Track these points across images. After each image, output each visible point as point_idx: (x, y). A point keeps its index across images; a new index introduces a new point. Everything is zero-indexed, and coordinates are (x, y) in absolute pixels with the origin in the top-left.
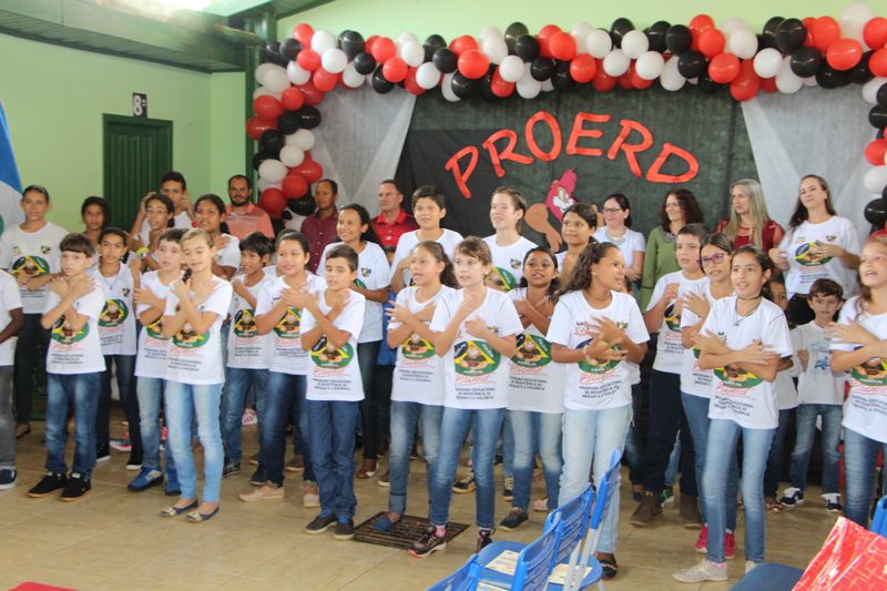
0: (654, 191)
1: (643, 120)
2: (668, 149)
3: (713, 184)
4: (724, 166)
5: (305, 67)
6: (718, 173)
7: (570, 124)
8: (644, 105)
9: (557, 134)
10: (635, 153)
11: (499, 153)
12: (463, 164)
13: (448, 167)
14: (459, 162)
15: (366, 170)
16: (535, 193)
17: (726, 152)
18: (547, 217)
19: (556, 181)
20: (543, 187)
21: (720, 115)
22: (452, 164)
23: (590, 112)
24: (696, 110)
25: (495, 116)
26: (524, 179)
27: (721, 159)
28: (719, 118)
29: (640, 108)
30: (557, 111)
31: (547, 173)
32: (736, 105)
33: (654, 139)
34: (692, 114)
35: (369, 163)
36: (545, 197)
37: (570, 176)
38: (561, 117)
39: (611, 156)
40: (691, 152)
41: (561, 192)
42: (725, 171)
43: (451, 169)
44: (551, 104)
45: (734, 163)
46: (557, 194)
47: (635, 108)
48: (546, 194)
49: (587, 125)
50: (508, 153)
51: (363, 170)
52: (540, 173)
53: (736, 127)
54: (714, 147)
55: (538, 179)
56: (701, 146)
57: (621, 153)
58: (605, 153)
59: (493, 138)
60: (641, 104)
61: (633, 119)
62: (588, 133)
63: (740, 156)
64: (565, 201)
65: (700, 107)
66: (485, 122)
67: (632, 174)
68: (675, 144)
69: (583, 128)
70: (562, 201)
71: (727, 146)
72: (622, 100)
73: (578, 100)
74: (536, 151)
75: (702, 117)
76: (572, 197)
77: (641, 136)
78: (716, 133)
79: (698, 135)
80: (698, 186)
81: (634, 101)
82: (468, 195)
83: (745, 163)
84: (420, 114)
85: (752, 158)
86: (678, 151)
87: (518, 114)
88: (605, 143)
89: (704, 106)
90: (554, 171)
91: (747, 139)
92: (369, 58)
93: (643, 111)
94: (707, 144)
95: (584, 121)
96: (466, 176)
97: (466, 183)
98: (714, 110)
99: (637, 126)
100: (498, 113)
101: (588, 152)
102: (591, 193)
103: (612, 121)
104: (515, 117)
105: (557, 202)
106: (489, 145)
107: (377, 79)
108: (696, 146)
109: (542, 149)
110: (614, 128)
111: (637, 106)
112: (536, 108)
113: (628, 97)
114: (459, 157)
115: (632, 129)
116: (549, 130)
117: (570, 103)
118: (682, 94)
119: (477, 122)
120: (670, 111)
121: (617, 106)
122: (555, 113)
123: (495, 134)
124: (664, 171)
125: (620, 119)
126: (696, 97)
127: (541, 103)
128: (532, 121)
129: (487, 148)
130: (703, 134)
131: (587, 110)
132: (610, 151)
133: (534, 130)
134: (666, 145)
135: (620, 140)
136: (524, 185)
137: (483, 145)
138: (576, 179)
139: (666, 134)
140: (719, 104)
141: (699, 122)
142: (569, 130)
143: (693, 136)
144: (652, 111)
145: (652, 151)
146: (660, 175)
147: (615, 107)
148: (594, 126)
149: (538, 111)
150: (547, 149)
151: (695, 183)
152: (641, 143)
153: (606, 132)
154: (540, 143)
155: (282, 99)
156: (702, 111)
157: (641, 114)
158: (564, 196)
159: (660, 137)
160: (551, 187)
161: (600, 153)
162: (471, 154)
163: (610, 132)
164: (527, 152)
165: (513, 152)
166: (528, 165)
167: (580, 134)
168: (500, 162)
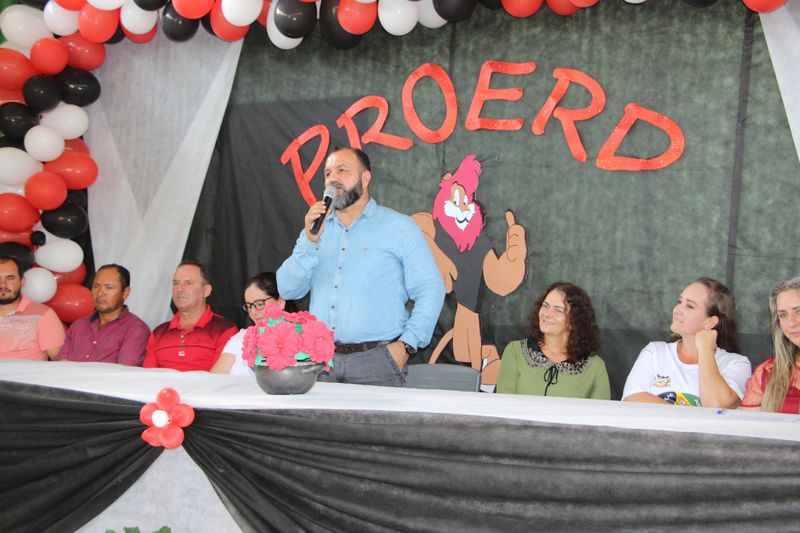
0: (609, 185)
1: (590, 63)
2: (633, 112)
3: (712, 169)
4: (733, 137)
6: (721, 151)
7: (472, 81)
8: (591, 41)
9: (450, 96)
10: (576, 123)
11: (361, 134)
12: (307, 152)
13: (284, 160)
14: (299, 151)
16: (416, 196)
17: (734, 113)
18: (433, 233)
19: (448, 176)
20: (429, 185)
21: (724, 49)
22: (291, 154)
24: (680, 43)
25: (355, 75)
26: (400, 174)
27: (726, 127)
28: (721, 55)
29: (585, 48)
30: (451, 66)
31: (435, 163)
32: (751, 20)
33: (607, 96)
34: (674, 50)
36: (432, 201)
37: (470, 167)
38: (457, 71)
40: (672, 117)
41: (457, 193)
42: (733, 146)
43: (289, 163)
44: (441, 51)
45: (749, 132)
46: (449, 196)
47: (577, 47)
48: (432, 196)
49: (498, 80)
50: (374, 133)
52: (422, 163)
53: (754, 67)
54: (713, 105)
55: (420, 173)
56: (690, 103)
57: (553, 121)
58: (526, 124)
59: (353, 109)
60: (586, 41)
61: (572, 67)
62: (501, 94)
63: (760, 120)
64: (463, 207)
65: (686, 37)
66: (339, 88)
67: (571, 159)
68: (641, 104)
69: (490, 87)
70: (459, 210)
71: (736, 103)
72: (554, 36)
73: (484, 41)
74: (420, 129)
75: (691, 54)
76: (473, 200)
77: (588, 92)
78: (715, 83)
79: (684, 86)
80: (684, 174)
81: (575, 37)
83: (768, 132)
84: (246, 79)
85: (784, 123)
86: (647, 115)
87: (391, 69)
88: (528, 108)
89: (695, 35)
90: (445, 159)
91: (773, 86)
93: (590, 51)
94: (700, 100)
95: (493, 73)
96: (310, 173)
97: (311, 184)
98: (713, 44)
99: (580, 77)
100: (361, 70)
101: (501, 125)
102: (504, 193)
103: (538, 70)
104: (387, 74)
105: (451, 210)
106: (346, 122)
107: (168, 15)
108: (681, 105)
109: (428, 124)
110: (543, 83)
111: (581, 44)
112: (418, 59)
113: (565, 30)
114: (302, 143)
115: (571, 82)
116: (438, 92)
117: (471, 48)
118: (656, 19)
119: (328, 87)
120: (635, 48)
121: (547, 46)
122: (447, 65)
123: (355, 104)
124: (625, 151)
125: (553, 68)
126: (681, 21)
127: (427, 50)
128: (411, 81)
129: (344, 127)
130: (692, 84)
131: (498, 56)
132: (535, 121)
133: (416, 93)
134: (630, 106)
135: (552, 102)
136: (399, 184)
137: (338, 122)
138: (480, 171)
139: (628, 91)
140: (722, 29)
141: (685, 64)
142: (470, 91)
143: (674, 88)
144: (604, 50)
145: (604, 119)
146: (619, 160)
147: (543, 47)
148: (510, 81)
149: (422, 62)
150: (434, 123)
151: (680, 169)
152: (587, 105)
153: (530, 90)
154: (425, 115)
155: (32, 55)
156: (692, 45)
157: (585, 57)
158: (462, 198)
159: (619, 94)
160: (440, 185)
161: (519, 126)
162: (319, 135)
163: (536, 90)
164: (404, 130)
165: (382, 130)
166: (404, 152)
167: (487, 97)
168: (362, 145)
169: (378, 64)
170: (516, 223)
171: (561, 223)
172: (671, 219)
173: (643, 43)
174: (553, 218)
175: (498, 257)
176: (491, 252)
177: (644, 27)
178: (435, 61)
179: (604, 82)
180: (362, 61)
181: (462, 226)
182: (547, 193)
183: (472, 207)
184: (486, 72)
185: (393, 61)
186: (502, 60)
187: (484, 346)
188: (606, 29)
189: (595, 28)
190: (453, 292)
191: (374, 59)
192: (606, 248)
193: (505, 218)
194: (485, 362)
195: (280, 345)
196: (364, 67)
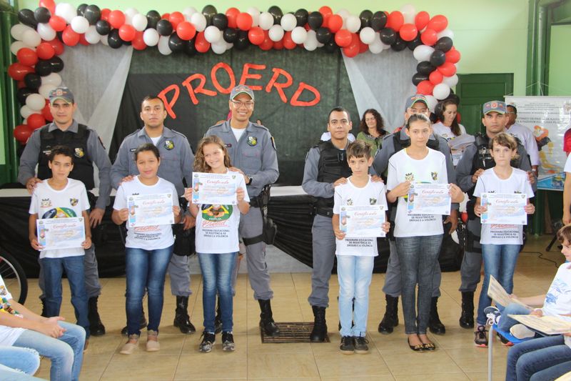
0: (295, 111)
1: (286, 67)
2: (303, 86)
3: (329, 106)
4: (335, 96)
5: (54, 28)
6: (332, 100)
7: (241, 70)
8: (286, 59)
9: (232, 77)
10: (282, 88)
11: (194, 89)
12: (169, 96)
14: (166, 95)
15: (98, 101)
16: (219, 114)
17: (335, 88)
20: (225, 110)
21: (332, 66)
23: (253, 63)
24: (317, 63)
25: (189, 65)
26: (212, 105)
27: (333, 92)
28: (331, 68)
29: (284, 61)
30: (231, 61)
32: (340, 57)
33: (293, 80)
34: (315, 65)
35: (100, 96)
38: (234, 66)
39: (268, 89)
40: (316, 88)
42: (335, 99)
44: (227, 58)
45: (340, 94)
47: (281, 61)
49: (252, 71)
50: (200, 89)
51: (95, 101)
52: (221, 102)
53: (341, 72)
54: (329, 84)
55: (221, 105)
56: (322, 84)
57: (274, 88)
58: (264, 89)
60: (284, 59)
61: (280, 68)
62: (253, 76)
63: (344, 90)
65: (319, 61)
66: (182, 69)
67: (281, 101)
68: (305, 83)
69: (249, 73)
71: (336, 84)
72: (272, 56)
73: (245, 56)
74: (221, 90)
75: (321, 67)
77: (286, 78)
78: (329, 77)
79: (319, 78)
80: (320, 108)
81: (280, 57)
82: (174, 117)
83: (346, 94)
84: (136, 63)
85: (351, 91)
86: (308, 87)
87: (206, 64)
88: (264, 82)
89: (322, 60)
91: (347, 80)
92: (107, 23)
93: (286, 63)
94: (325, 83)
95: (249, 69)
96: (173, 103)
97: (172, 108)
98: (328, 64)
99: (282, 72)
100: (192, 63)
103: (267, 69)
104: (204, 65)
106: (186, 84)
107: (112, 38)
109: (223, 86)
110: (269, 73)
112: (217, 60)
113: (277, 54)
114: (167, 92)
115: (280, 74)
116: (227, 74)
117: (239, 58)
119: (177, 69)
120: (302, 63)
121: (270, 59)
122: (230, 64)
123: (190, 78)
124: (300, 99)
125: (272, 68)
127: (221, 57)
128: (215, 69)
129: (186, 86)
130: (322, 77)
131: (251, 62)
132: (267, 87)
133: (217, 74)
134: (301, 84)
135: (273, 81)
136: (212, 109)
137: (183, 84)
139: (300, 77)
140: (331, 59)
141: (319, 70)
142: (240, 74)
143: (316, 78)
144: (291, 63)
145: (292, 87)
146: (298, 102)
147: (268, 60)
148: (256, 72)
149: (219, 62)
150: (226, 86)
151: (319, 106)
152: (286, 82)
153: (264, 76)
154: (221, 83)
155: (37, 51)
156: (321, 63)
157: (284, 64)
159: (297, 79)
161: (260, 89)
162: (174, 89)
163: (267, 75)
164: (213, 88)
165: (203, 88)
166: (213, 97)
167: (247, 77)
168: (195, 94)
171: (278, 124)
174: (275, 123)
178: (224, 61)
179: (292, 74)
180: (192, 59)
182: (273, 114)
185: (206, 61)
188: (291, 55)
189: (287, 55)
191: (198, 59)
192: (295, 133)
196: (193, 62)
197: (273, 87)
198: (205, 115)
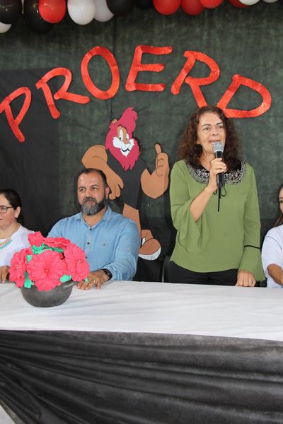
1: (208, 48)
2: (238, 80)
7: (129, 58)
8: (209, 34)
9: (115, 68)
10: (201, 87)
11: (53, 93)
12: (16, 105)
13: (1, 110)
14: (11, 104)
16: (93, 134)
18: (106, 159)
19: (115, 121)
20: (102, 127)
22: (5, 106)
24: (268, 36)
25: (47, 54)
26: (81, 120)
29: (205, 38)
30: (114, 49)
31: (105, 112)
33: (222, 70)
34: (263, 40)
36: (104, 137)
37: (130, 115)
38: (118, 52)
39: (174, 90)
40: (263, 83)
41: (121, 132)
43: (4, 112)
44: (107, 38)
46: (116, 135)
47: (200, 37)
48: (105, 135)
49: (147, 58)
50: (63, 93)
52: (96, 113)
55: (95, 119)
56: (274, 75)
57: (185, 86)
58: (167, 88)
59: (48, 76)
60: (205, 33)
61: (197, 51)
62: (150, 67)
64: (126, 142)
65: (272, 31)
66: (36, 62)
68: (243, 74)
69: (142, 62)
70: (123, 143)
72: (184, 30)
74: (96, 92)
75: (275, 43)
76: (133, 137)
77: (207, 65)
79: (271, 64)
80: (271, 120)
81: (198, 30)
82: (22, 139)
86: (248, 82)
87: (73, 50)
88: (168, 77)
89: (277, 29)
90: (113, 110)
93: (209, 40)
94: (281, 73)
95: (143, 54)
96: (19, 119)
97: (19, 126)
99: (202, 57)
100: (51, 49)
101: (150, 88)
102: (153, 132)
103: (174, 52)
104: (70, 53)
105: (117, 143)
106: (42, 85)
108: (269, 76)
109: (100, 87)
110: (177, 61)
111: (202, 35)
112: (91, 43)
113: (191, 25)
114: (12, 99)
115: (196, 60)
116: (106, 66)
117: (127, 36)
118: (252, 19)
119: (29, 61)
120: (238, 38)
121: (179, 36)
122: (111, 48)
123: (48, 73)
124: (233, 105)
125: (184, 51)
126: (269, 21)
127: (97, 37)
128: (88, 57)
129: (41, 89)
130: (276, 62)
131: (146, 42)
132: (173, 86)
133: (90, 66)
134: (236, 76)
135: (184, 73)
136: (81, 126)
137: (37, 85)
138: (136, 118)
139: (234, 65)
141: (272, 49)
142: (128, 65)
143: (265, 65)
144: (218, 39)
145: (219, 84)
146: (229, 111)
147: (177, 37)
148: (155, 59)
149: (94, 46)
150: (104, 86)
151: (269, 117)
152: (207, 75)
153: (169, 65)
154: (98, 81)
156: (275, 36)
157: (205, 44)
158: (125, 136)
159: (228, 68)
160: (110, 127)
161: (162, 89)
162: (24, 94)
163: (173, 65)
164: (83, 91)
165: (68, 91)
166: (84, 105)
167: (140, 69)
168: (55, 100)
169: (63, 46)
170: (162, 152)
172: (263, 148)
173: (243, 35)
175: (151, 174)
176: (146, 170)
177: (244, 25)
178: (103, 45)
179: (219, 60)
180: (52, 44)
181: (126, 154)
183: (132, 141)
184: (139, 52)
185: (74, 45)
186: (149, 45)
187: (143, 231)
188: (219, 25)
189: (211, 25)
190: (121, 196)
191: (60, 43)
193: (154, 148)
194: (144, 240)
195: (47, 270)
196: (53, 48)
197: (184, 84)
198: (69, 137)
